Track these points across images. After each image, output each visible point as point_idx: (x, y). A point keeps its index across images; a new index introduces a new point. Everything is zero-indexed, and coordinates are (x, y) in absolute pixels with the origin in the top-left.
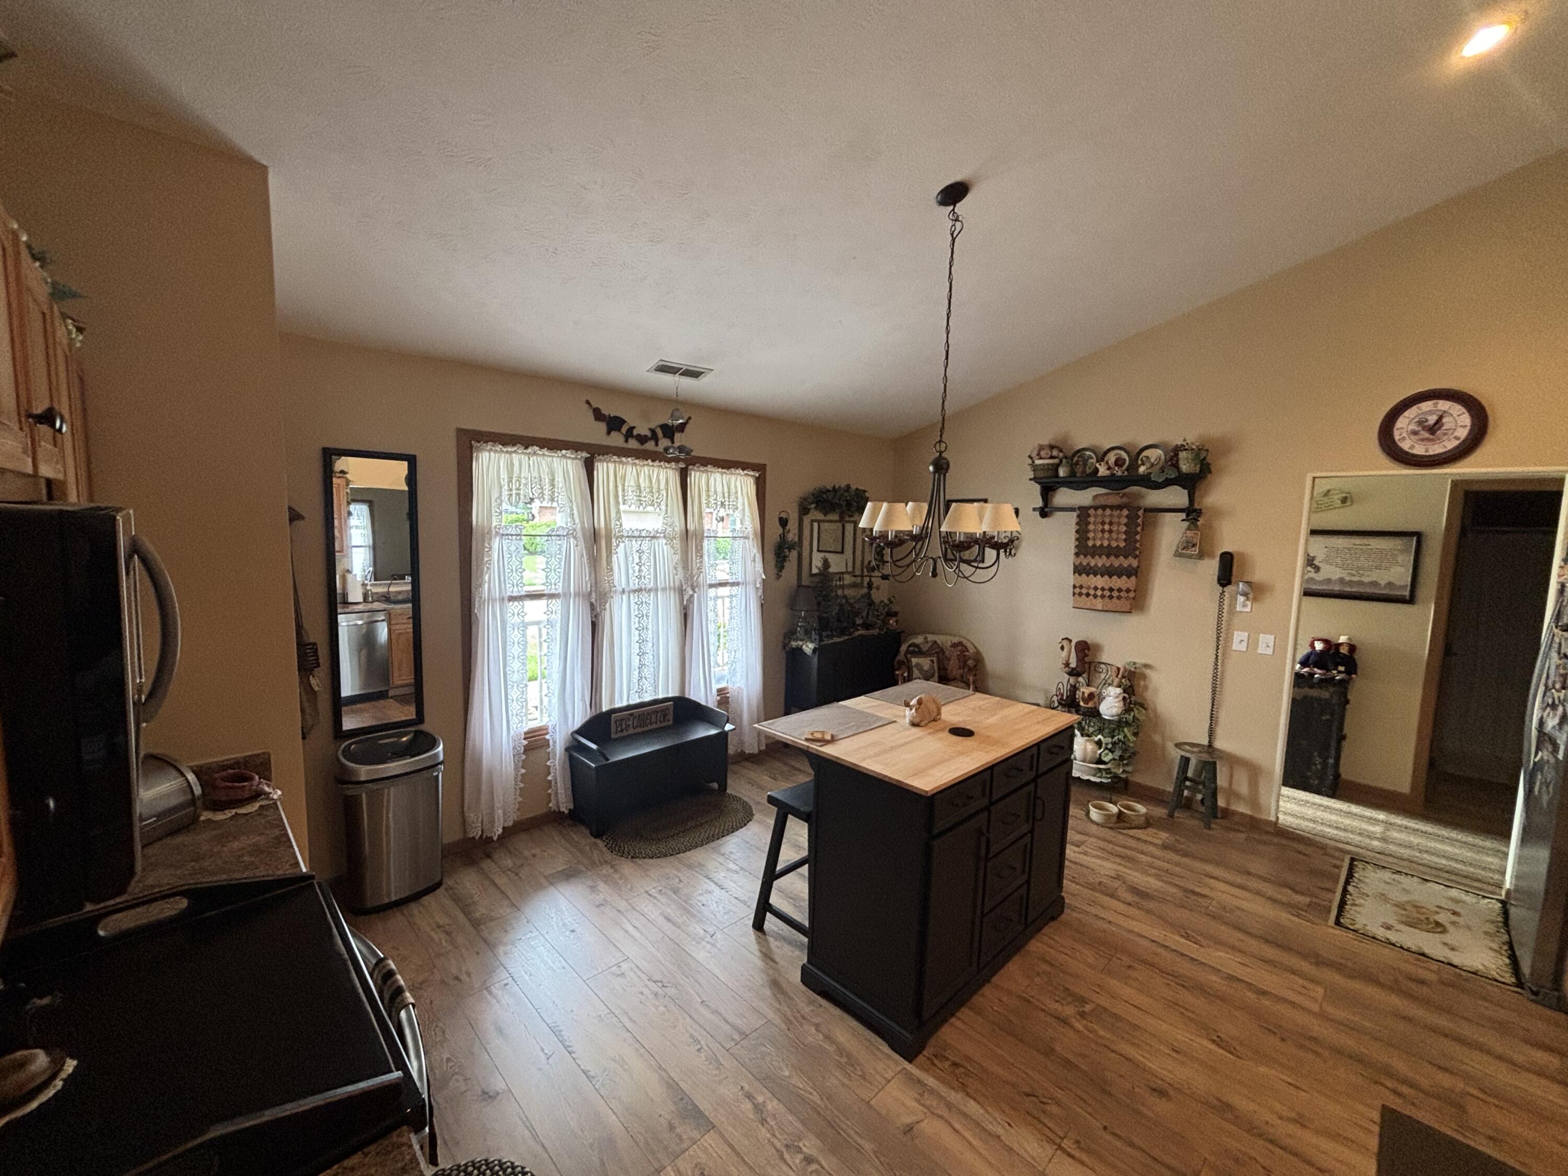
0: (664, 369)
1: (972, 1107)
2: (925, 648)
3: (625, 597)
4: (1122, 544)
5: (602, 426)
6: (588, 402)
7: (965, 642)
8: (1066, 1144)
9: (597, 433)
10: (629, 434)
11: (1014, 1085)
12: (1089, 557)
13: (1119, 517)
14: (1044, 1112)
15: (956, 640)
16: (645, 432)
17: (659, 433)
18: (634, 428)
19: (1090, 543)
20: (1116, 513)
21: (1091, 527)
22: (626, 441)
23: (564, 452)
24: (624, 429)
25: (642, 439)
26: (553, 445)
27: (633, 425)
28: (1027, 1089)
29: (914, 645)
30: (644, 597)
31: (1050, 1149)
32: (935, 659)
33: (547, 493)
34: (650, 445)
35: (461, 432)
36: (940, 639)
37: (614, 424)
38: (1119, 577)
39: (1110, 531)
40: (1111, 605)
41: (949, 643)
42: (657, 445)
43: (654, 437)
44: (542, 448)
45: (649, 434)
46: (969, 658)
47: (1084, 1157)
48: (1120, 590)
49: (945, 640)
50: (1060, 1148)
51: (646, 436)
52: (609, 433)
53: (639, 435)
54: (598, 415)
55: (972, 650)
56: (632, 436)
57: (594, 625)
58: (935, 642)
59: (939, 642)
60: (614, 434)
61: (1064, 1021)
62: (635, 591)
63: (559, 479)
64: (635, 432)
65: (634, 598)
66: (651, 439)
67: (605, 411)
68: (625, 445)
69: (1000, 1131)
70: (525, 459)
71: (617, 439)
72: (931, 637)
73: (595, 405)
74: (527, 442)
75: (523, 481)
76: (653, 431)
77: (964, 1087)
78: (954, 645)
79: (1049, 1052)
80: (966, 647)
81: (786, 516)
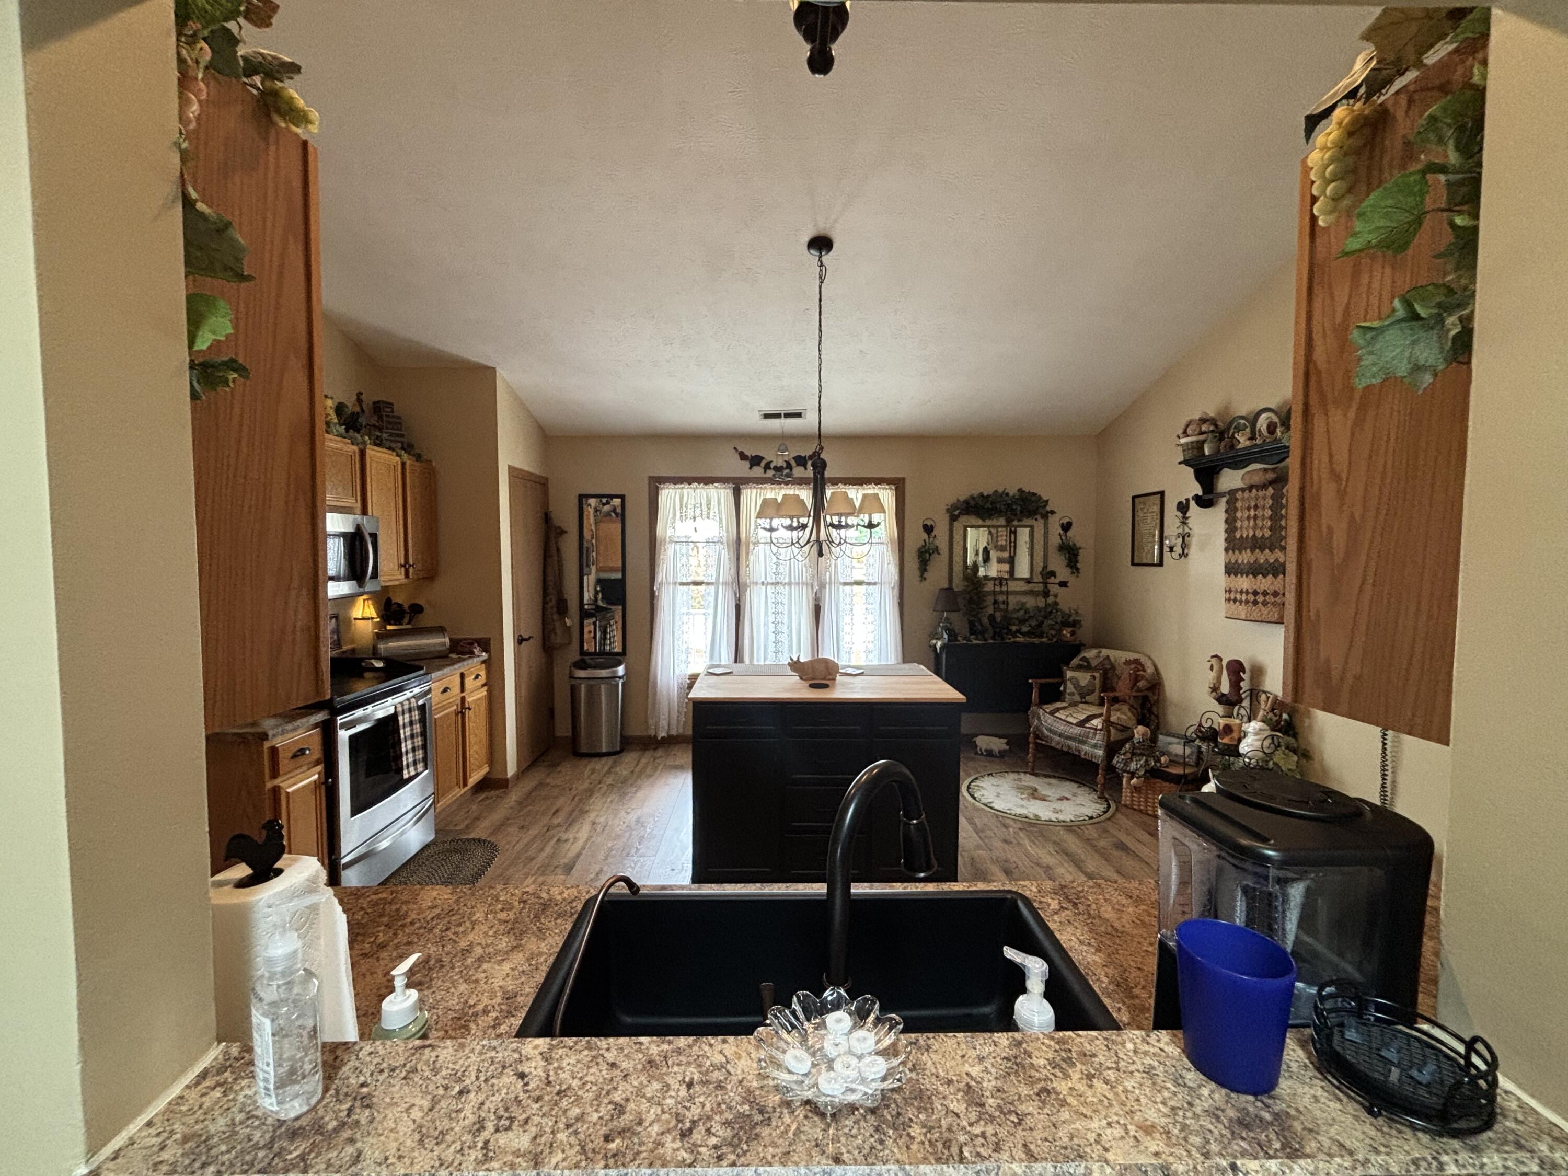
0: (767, 416)
2: (1094, 663)
3: (764, 588)
4: (1268, 533)
5: (746, 464)
6: (735, 448)
7: (1143, 659)
9: (742, 469)
10: (767, 467)
12: (1237, 552)
13: (1264, 498)
15: (1132, 656)
16: (780, 463)
17: (793, 463)
18: (771, 462)
19: (1238, 535)
20: (1261, 493)
21: (1239, 514)
22: (765, 472)
23: (716, 485)
24: (763, 464)
25: (778, 469)
26: (707, 481)
27: (769, 460)
29: (1084, 659)
30: (780, 589)
32: (1097, 675)
33: (705, 513)
34: (785, 474)
35: (651, 478)
36: (1113, 654)
37: (755, 461)
38: (1265, 576)
39: (1255, 517)
40: (1256, 612)
41: (1123, 660)
42: (790, 473)
43: (789, 466)
44: (699, 483)
45: (784, 464)
46: (1143, 677)
48: (1265, 593)
49: (1119, 656)
51: (782, 467)
52: (751, 468)
53: (775, 467)
54: (743, 456)
55: (1150, 670)
56: (770, 468)
57: (738, 609)
58: (1108, 657)
59: (1112, 659)
60: (755, 468)
62: (772, 584)
63: (714, 503)
64: (772, 465)
65: (770, 589)
66: (786, 468)
67: (748, 453)
68: (764, 476)
70: (691, 491)
71: (758, 471)
72: (1105, 652)
73: (740, 449)
74: (690, 480)
75: (689, 506)
76: (788, 463)
78: (1128, 663)
80: (1142, 666)
81: (932, 523)
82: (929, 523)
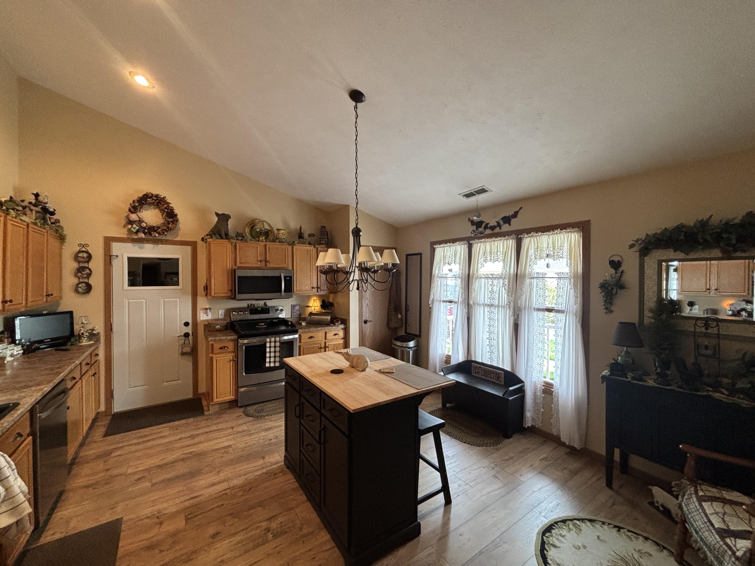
0: (468, 195)
1: (259, 473)
3: (483, 307)
5: (474, 228)
6: (468, 219)
8: (229, 491)
9: (472, 231)
10: (486, 227)
11: (257, 486)
14: (241, 490)
16: (494, 224)
17: (501, 222)
18: (488, 223)
22: (485, 231)
23: (458, 243)
24: (484, 226)
25: (493, 228)
26: (454, 241)
28: (253, 489)
30: (492, 309)
31: (231, 485)
33: (453, 260)
34: (497, 230)
35: (432, 242)
37: (479, 224)
42: (500, 229)
43: (499, 225)
44: (450, 243)
45: (496, 224)
47: (221, 493)
50: (230, 488)
51: (494, 226)
52: (476, 230)
53: (490, 227)
54: (473, 223)
56: (488, 228)
60: (479, 229)
61: (270, 519)
62: (488, 305)
63: (458, 254)
65: (487, 309)
66: (497, 226)
67: (476, 220)
68: (485, 233)
69: (246, 476)
70: (448, 248)
71: (481, 231)
73: (471, 219)
75: (447, 257)
76: (498, 223)
77: (266, 473)
79: (260, 504)
81: (620, 259)
82: (616, 259)
